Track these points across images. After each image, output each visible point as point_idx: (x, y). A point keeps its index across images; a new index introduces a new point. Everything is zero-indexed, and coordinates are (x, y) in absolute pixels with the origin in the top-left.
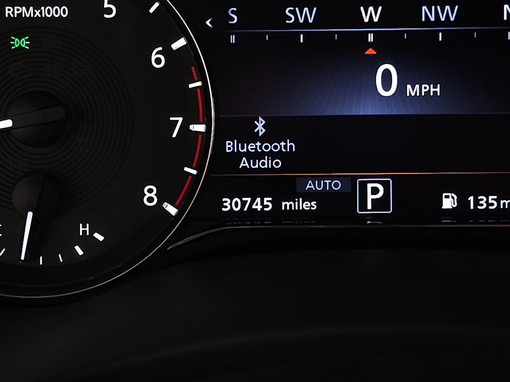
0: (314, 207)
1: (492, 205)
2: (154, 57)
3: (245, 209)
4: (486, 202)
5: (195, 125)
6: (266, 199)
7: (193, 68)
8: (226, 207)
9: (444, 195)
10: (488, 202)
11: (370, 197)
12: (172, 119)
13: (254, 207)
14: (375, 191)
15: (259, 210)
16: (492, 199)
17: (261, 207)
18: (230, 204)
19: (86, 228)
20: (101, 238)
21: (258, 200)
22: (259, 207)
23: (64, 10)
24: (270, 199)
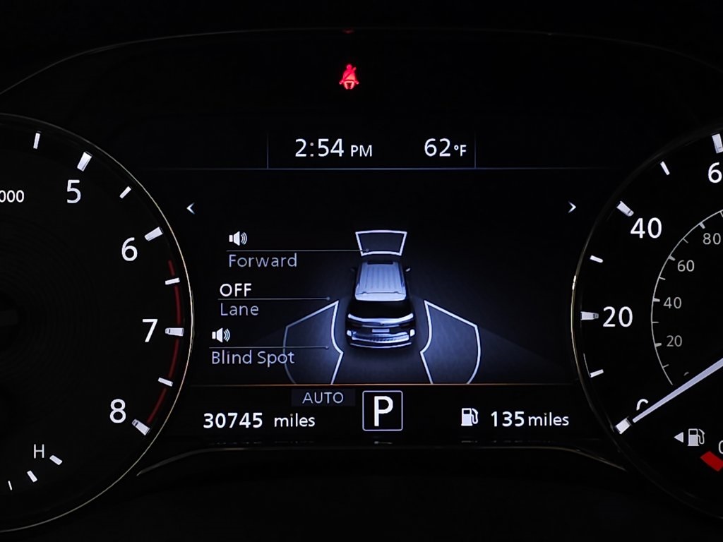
0: (312, 424)
1: (519, 421)
2: (124, 249)
3: (231, 426)
4: (511, 419)
5: (171, 329)
6: (255, 414)
7: (170, 262)
8: (209, 424)
9: (463, 409)
10: (514, 418)
11: (378, 412)
12: (144, 321)
13: (241, 423)
14: (383, 405)
15: (247, 427)
16: (519, 415)
17: (250, 423)
18: (213, 421)
19: (41, 449)
20: (58, 461)
21: (247, 415)
22: (247, 424)
23: (20, 194)
24: (260, 414)
